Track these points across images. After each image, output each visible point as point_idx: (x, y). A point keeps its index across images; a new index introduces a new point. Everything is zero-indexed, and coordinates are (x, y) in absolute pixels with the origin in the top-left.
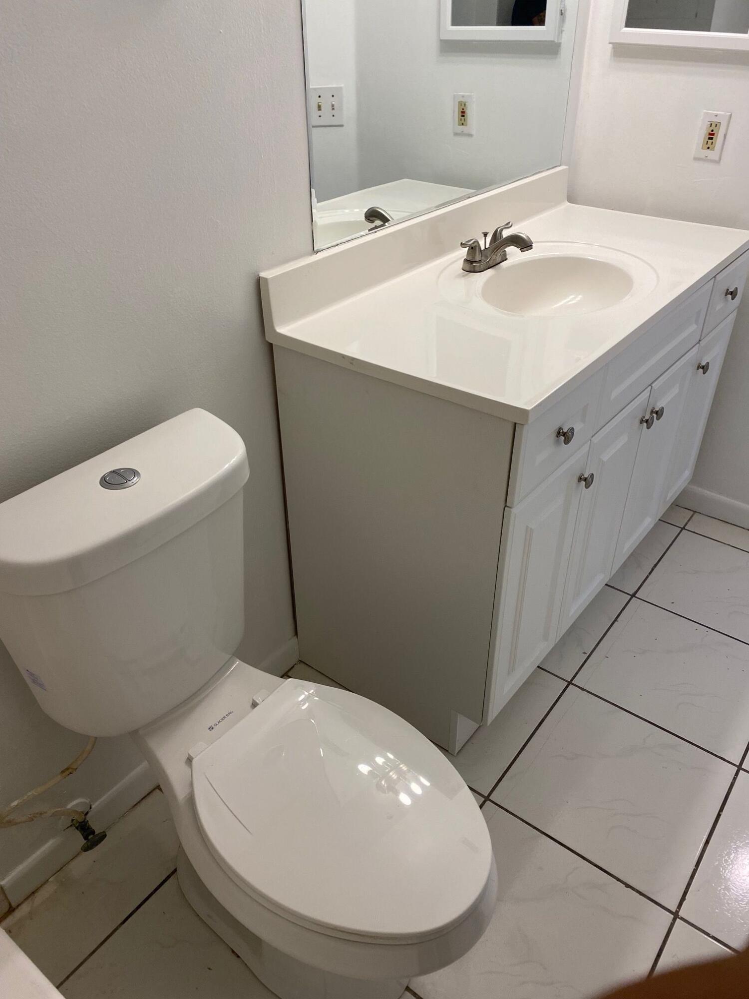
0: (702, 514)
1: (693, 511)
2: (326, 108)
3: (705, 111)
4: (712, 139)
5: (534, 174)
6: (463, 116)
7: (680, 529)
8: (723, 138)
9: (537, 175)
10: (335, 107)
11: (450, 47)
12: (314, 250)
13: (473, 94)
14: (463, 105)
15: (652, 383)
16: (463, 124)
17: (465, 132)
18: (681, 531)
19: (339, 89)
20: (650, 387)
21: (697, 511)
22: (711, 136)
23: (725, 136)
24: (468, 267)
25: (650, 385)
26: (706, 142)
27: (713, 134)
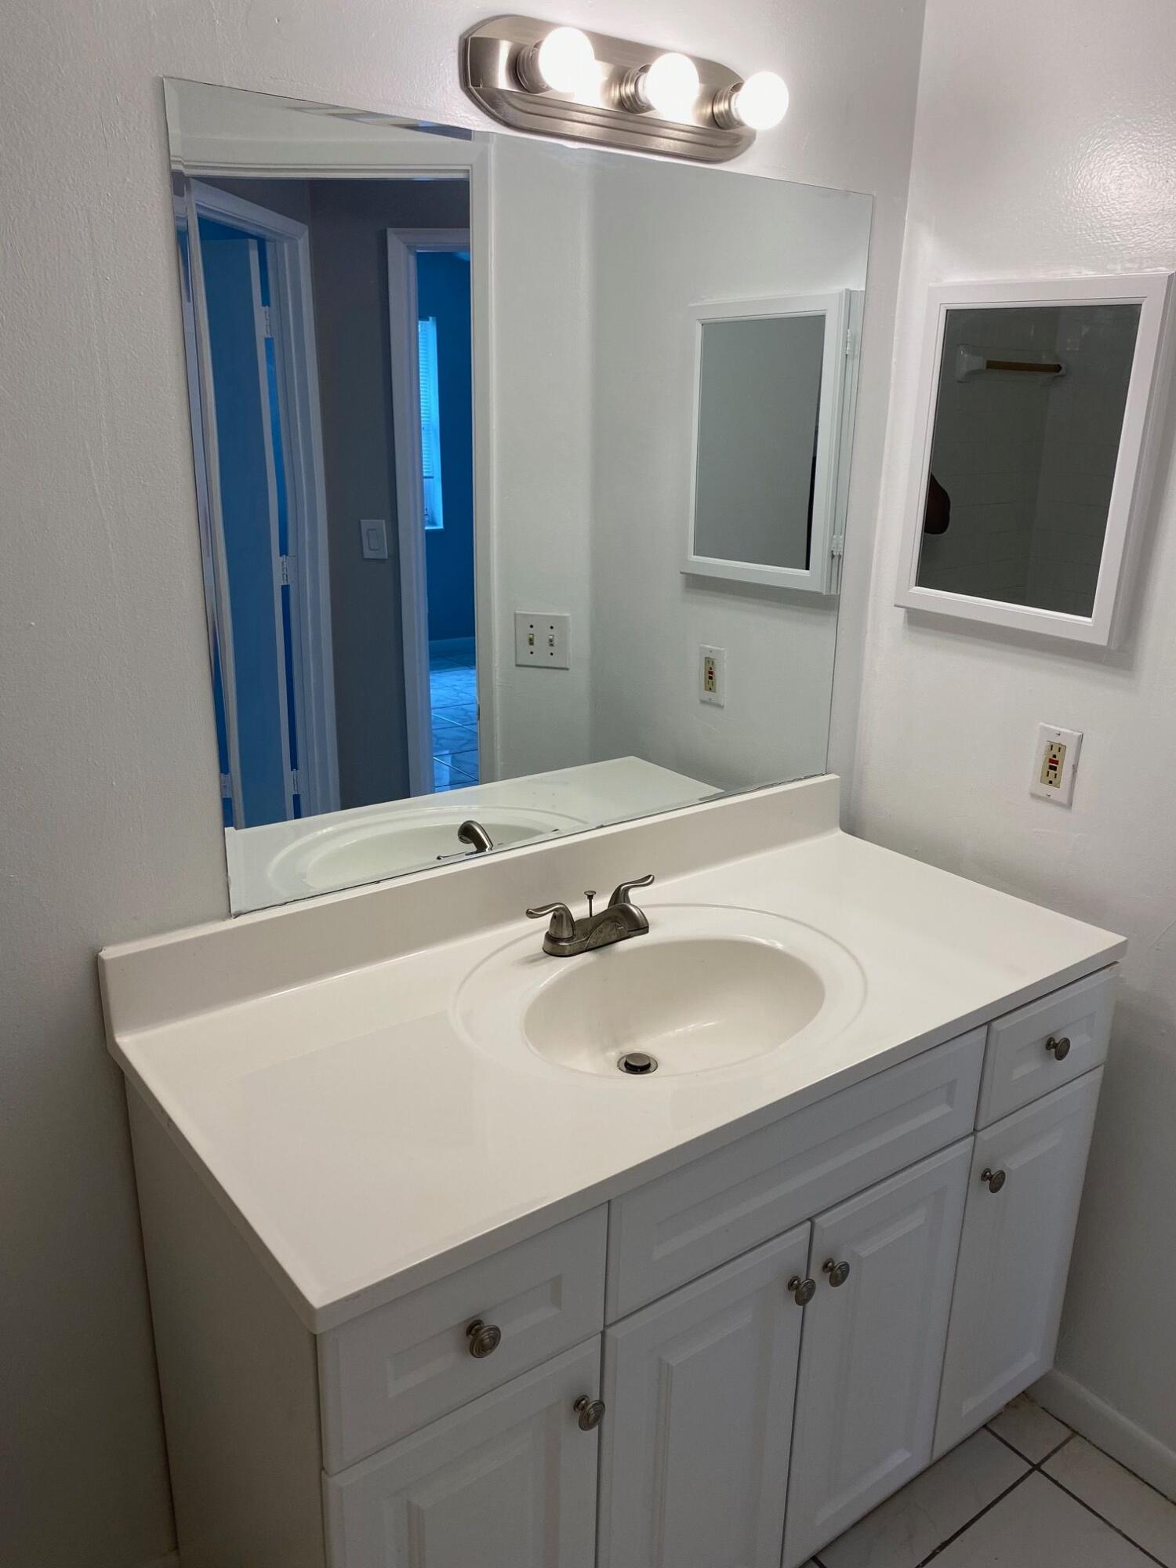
0: (1089, 1441)
1: (1073, 1431)
2: (541, 642)
3: (1042, 723)
4: (1055, 769)
5: (759, 789)
6: (711, 678)
7: (1030, 1467)
8: (1071, 772)
9: (762, 791)
10: (555, 642)
11: (698, 583)
12: (230, 912)
13: (723, 649)
14: (711, 663)
15: (817, 1215)
16: (710, 689)
17: (714, 701)
18: (1030, 1472)
19: (563, 620)
20: (809, 1223)
21: (1080, 1432)
22: (1053, 764)
23: (1075, 768)
24: (550, 946)
25: (809, 1219)
26: (1046, 774)
27: (1057, 762)
